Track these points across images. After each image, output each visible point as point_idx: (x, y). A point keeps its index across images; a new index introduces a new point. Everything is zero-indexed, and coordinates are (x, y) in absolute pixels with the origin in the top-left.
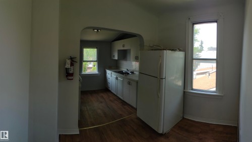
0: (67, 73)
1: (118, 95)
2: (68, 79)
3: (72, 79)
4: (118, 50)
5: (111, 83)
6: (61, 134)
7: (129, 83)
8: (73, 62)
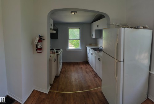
0: (37, 48)
1: (93, 68)
2: (38, 52)
3: (41, 52)
4: (95, 30)
5: (89, 57)
6: (35, 89)
7: (99, 59)
8: (41, 40)
